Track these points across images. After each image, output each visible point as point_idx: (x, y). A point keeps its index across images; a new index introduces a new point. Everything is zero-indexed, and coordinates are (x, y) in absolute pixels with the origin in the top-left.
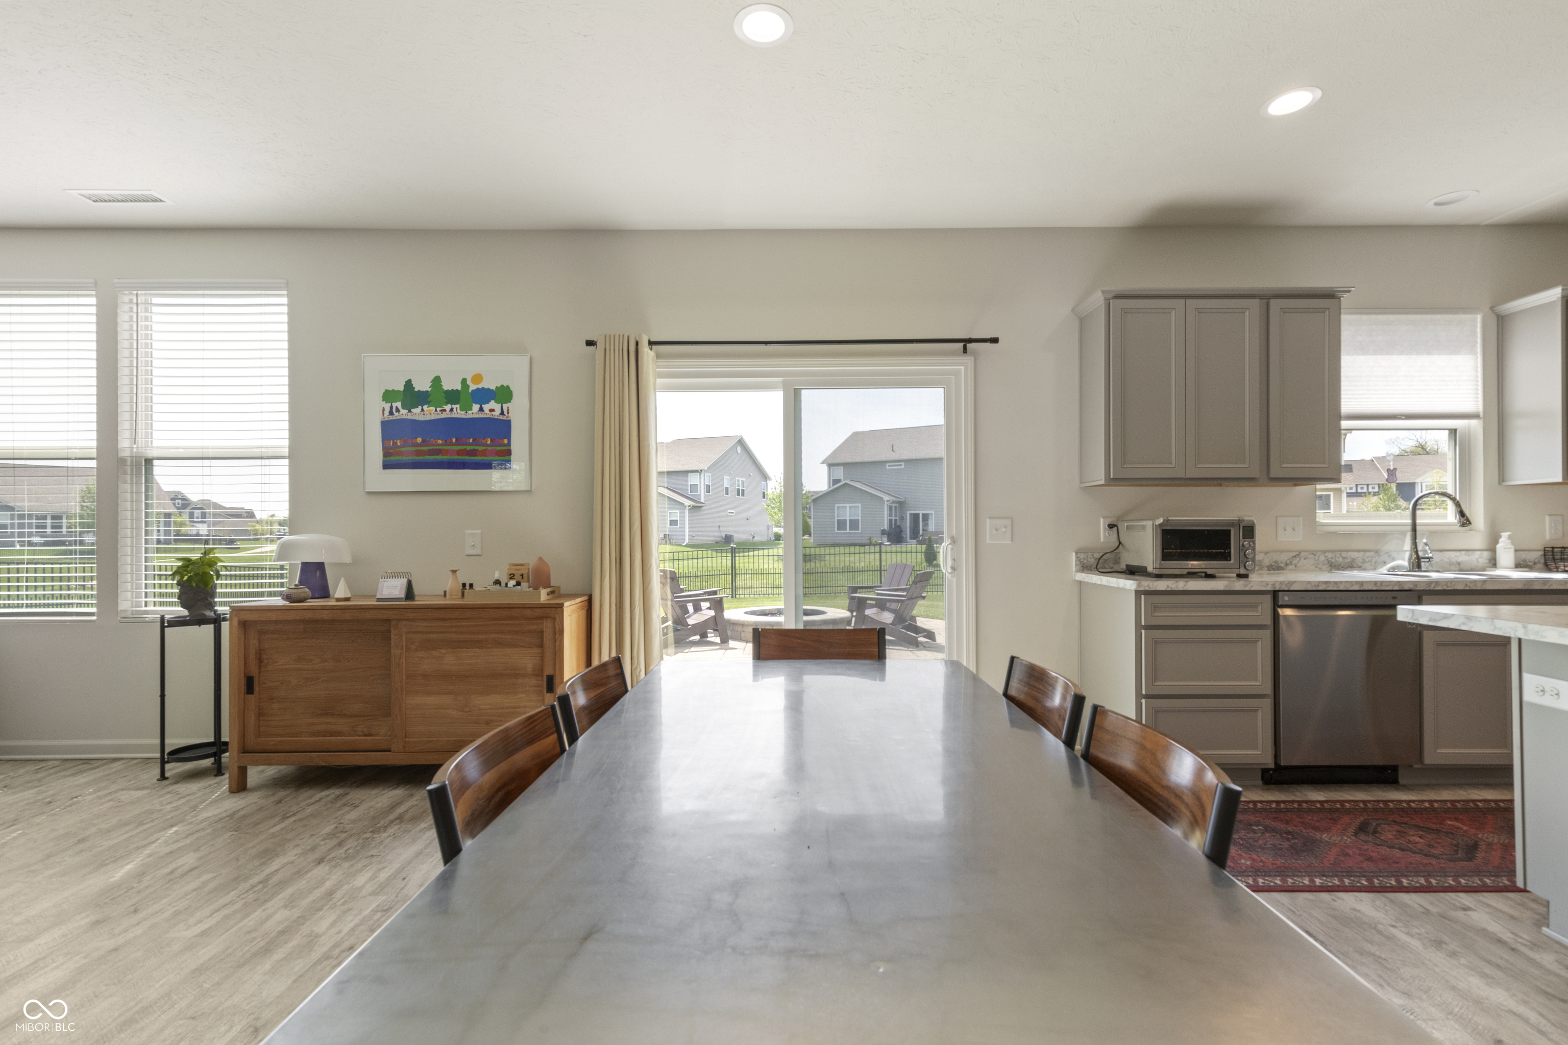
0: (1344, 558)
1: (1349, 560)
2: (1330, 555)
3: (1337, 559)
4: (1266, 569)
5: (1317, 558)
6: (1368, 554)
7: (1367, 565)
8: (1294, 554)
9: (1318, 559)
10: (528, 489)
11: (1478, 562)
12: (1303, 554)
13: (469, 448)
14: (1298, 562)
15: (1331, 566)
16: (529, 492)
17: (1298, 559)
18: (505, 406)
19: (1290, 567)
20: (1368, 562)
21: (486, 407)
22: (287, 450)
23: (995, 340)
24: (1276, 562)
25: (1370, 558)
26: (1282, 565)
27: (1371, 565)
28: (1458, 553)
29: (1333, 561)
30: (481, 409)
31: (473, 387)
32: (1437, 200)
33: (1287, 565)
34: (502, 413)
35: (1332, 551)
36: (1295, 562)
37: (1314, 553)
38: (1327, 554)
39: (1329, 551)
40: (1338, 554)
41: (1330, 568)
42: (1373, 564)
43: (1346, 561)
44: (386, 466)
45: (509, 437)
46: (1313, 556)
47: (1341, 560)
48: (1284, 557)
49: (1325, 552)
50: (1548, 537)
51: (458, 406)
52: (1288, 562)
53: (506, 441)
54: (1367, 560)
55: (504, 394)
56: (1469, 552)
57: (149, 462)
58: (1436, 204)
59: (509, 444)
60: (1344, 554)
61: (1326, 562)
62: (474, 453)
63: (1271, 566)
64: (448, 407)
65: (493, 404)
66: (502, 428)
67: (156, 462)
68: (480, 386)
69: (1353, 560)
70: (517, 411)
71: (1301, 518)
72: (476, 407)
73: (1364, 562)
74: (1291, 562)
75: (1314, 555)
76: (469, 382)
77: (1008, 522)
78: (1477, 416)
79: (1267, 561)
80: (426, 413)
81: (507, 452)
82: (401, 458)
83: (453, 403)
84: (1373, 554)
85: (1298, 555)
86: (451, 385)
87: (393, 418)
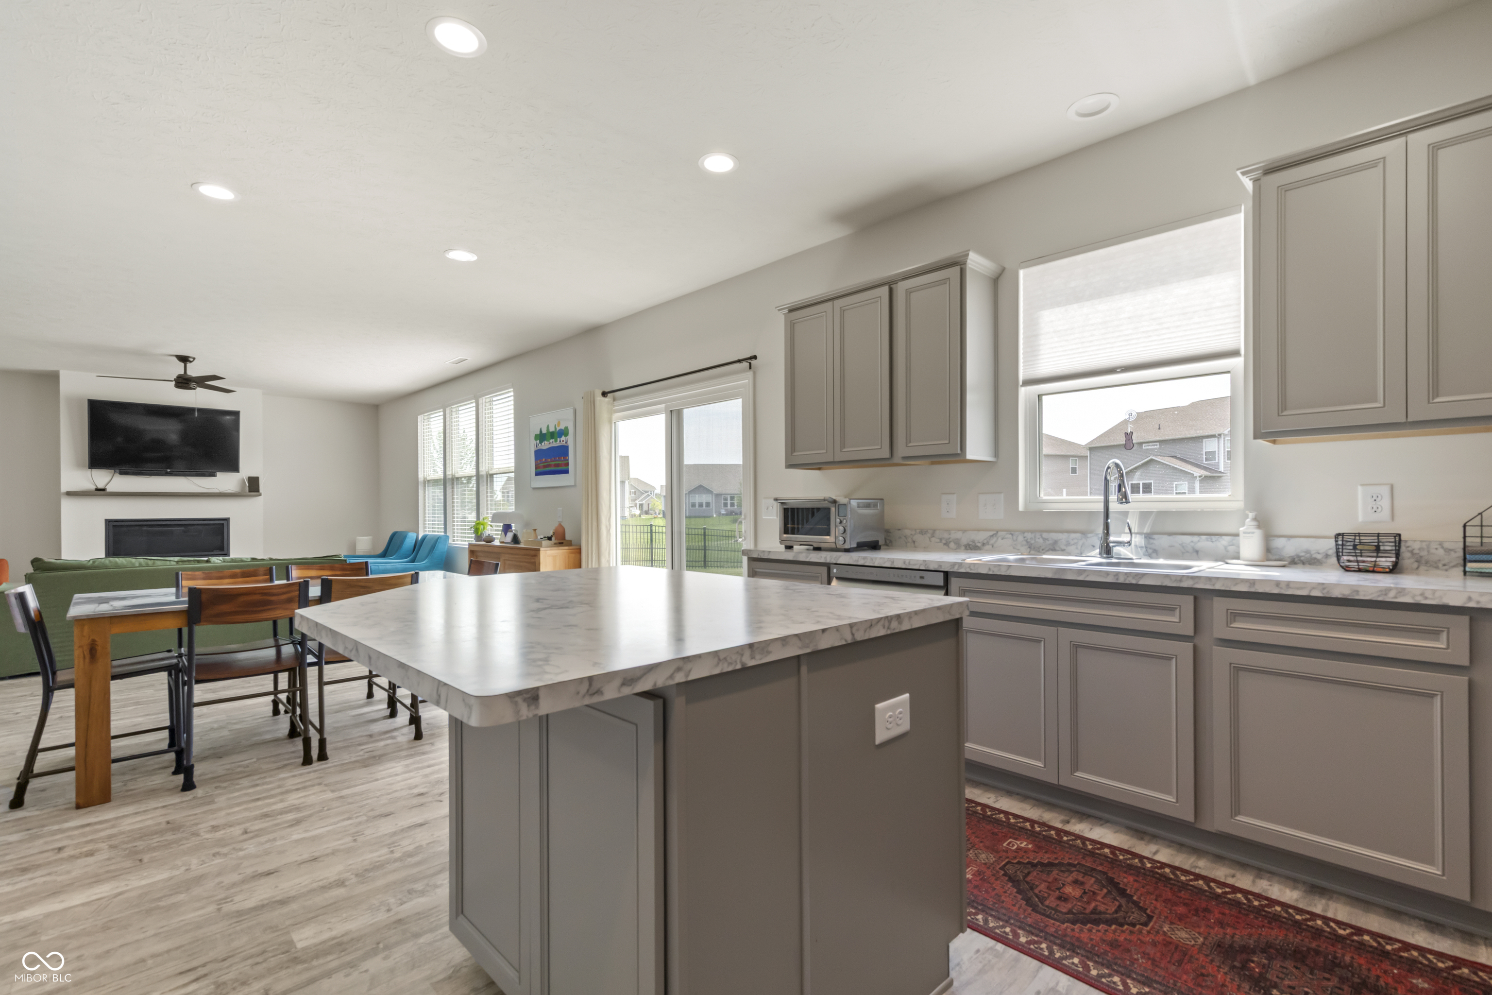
0: (1045, 539)
1: (1051, 542)
2: (1029, 536)
3: (1037, 540)
4: (963, 548)
5: (1015, 538)
6: (1073, 535)
7: (1071, 548)
8: (992, 533)
9: (1016, 540)
10: (573, 484)
11: (1227, 551)
12: (1000, 533)
13: (557, 462)
14: (996, 542)
15: (1030, 547)
16: (575, 486)
17: (994, 539)
18: (567, 438)
19: (987, 547)
20: (1074, 544)
21: (562, 439)
22: (513, 468)
23: (757, 357)
24: (973, 541)
25: (1076, 541)
26: (979, 545)
27: (1077, 548)
28: (1196, 538)
29: (1033, 542)
30: (560, 441)
31: (558, 429)
33: (984, 544)
34: (566, 442)
35: (1032, 532)
36: (992, 541)
37: (1011, 532)
38: (1026, 534)
39: (1028, 531)
40: (1038, 535)
41: (1029, 550)
42: (1079, 547)
43: (1048, 542)
44: (537, 474)
45: (568, 455)
46: (1010, 536)
47: (1041, 541)
48: (980, 537)
49: (1023, 532)
50: (1360, 519)
51: (553, 440)
52: (985, 542)
53: (567, 458)
54: (1072, 542)
55: (563, 433)
56: (1213, 537)
57: (492, 475)
59: (568, 460)
60: (1045, 535)
61: (1025, 543)
62: (559, 465)
63: (969, 545)
64: (551, 441)
65: (563, 438)
66: (563, 451)
67: (495, 476)
68: (560, 428)
69: (1056, 542)
70: (570, 440)
71: (1002, 495)
72: (559, 439)
73: (1068, 544)
75: (1012, 535)
76: (557, 426)
78: (1235, 353)
79: (964, 541)
80: (545, 445)
81: (567, 464)
82: (540, 470)
83: (552, 439)
84: (1078, 535)
85: (995, 534)
86: (552, 429)
87: (537, 449)
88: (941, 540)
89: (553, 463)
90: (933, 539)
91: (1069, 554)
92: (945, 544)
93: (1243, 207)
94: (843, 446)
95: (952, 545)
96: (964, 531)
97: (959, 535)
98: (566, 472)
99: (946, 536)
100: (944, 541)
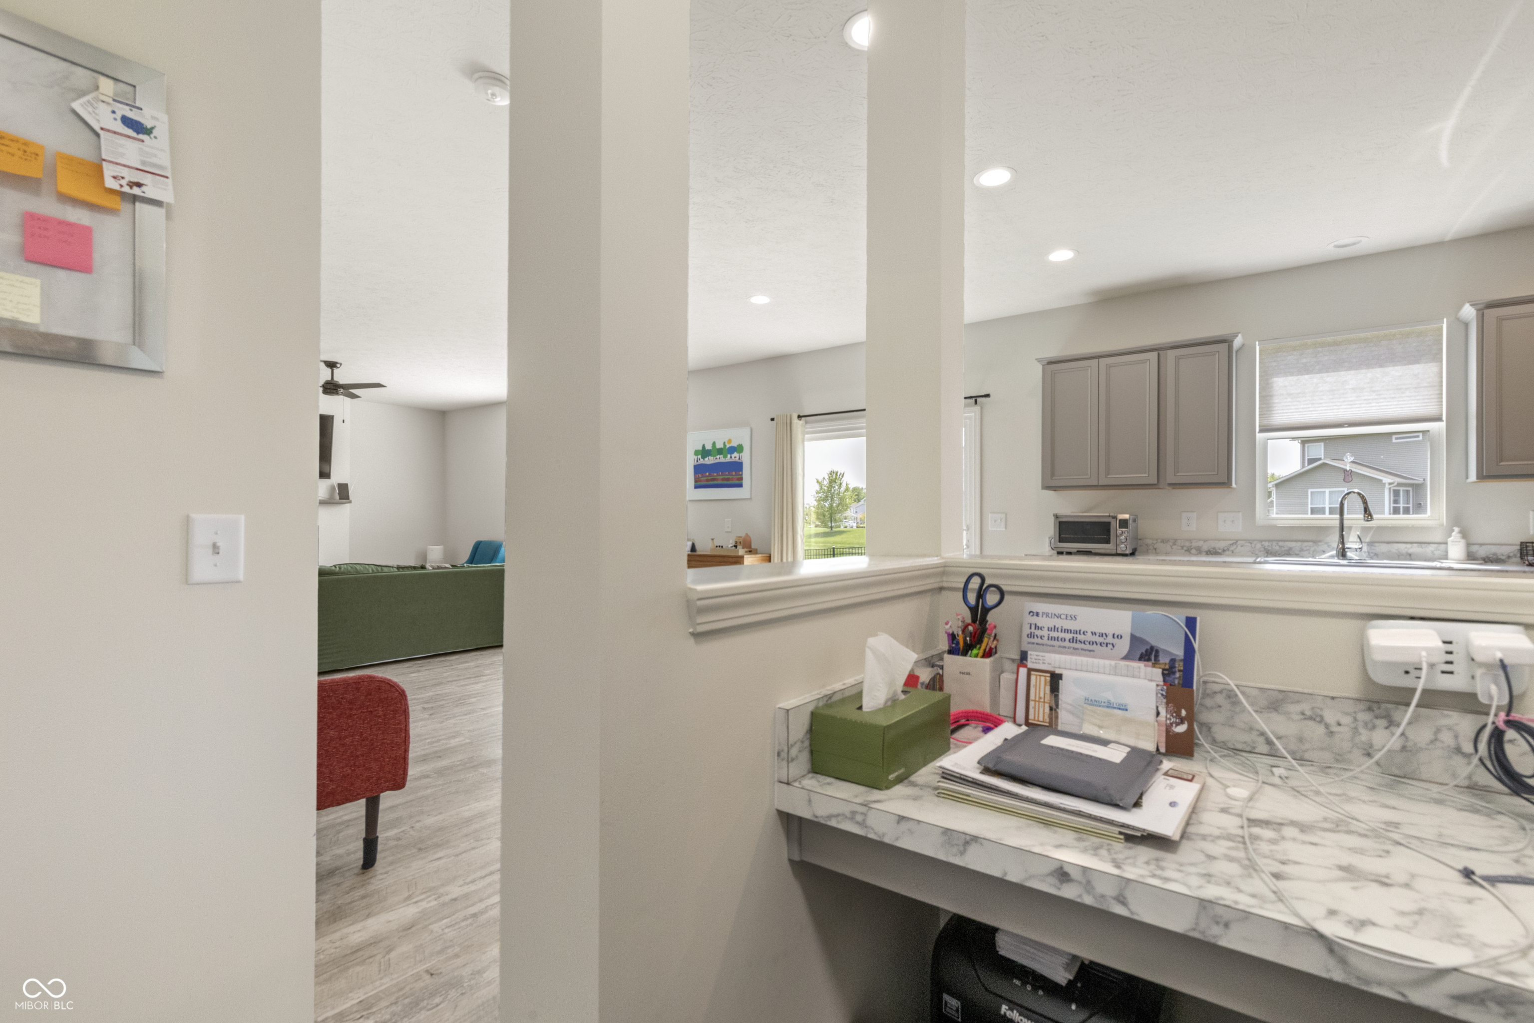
0: (1280, 547)
1: (1286, 548)
2: (1266, 544)
3: (1274, 547)
4: (1205, 553)
5: (1253, 546)
6: (1306, 544)
7: (1305, 553)
8: (1232, 542)
9: (1255, 547)
10: (749, 497)
11: (1434, 555)
12: (1240, 542)
13: (726, 477)
14: (1235, 549)
15: (1267, 553)
16: (750, 499)
17: (1235, 546)
18: (741, 454)
19: (1227, 553)
20: (1307, 550)
21: (733, 456)
23: (988, 396)
24: (1214, 548)
25: (1308, 548)
26: (1220, 551)
27: (1309, 553)
28: (1409, 546)
29: (1270, 548)
30: (731, 457)
31: (728, 446)
32: (1336, 243)
33: (1224, 551)
34: (739, 459)
35: (1269, 541)
36: (1232, 548)
37: (1250, 542)
38: (1263, 543)
39: (1265, 541)
40: (1274, 544)
41: (1266, 554)
42: (1311, 552)
43: (1283, 549)
44: (696, 487)
45: (742, 471)
46: (1250, 544)
47: (1277, 548)
48: (1221, 545)
49: (1261, 541)
50: (1531, 533)
51: (722, 456)
52: (1225, 548)
53: (741, 473)
54: (1305, 549)
55: (739, 449)
56: (1423, 545)
58: (1336, 247)
59: (742, 475)
60: (1281, 544)
61: (1262, 549)
62: (728, 479)
63: (1209, 551)
64: (718, 457)
65: (736, 454)
66: (737, 466)
68: (731, 445)
69: (1290, 549)
70: (745, 457)
71: (1241, 514)
72: (729, 456)
73: (1302, 550)
74: (1228, 549)
75: (1251, 543)
76: (726, 444)
77: (1003, 516)
78: (1438, 419)
79: (1205, 547)
80: (710, 460)
81: (741, 479)
82: (699, 483)
83: (720, 455)
84: (1311, 543)
85: (1236, 543)
86: (719, 445)
87: (697, 463)
88: (1182, 547)
89: (722, 477)
90: (1174, 547)
91: (1302, 557)
92: (1186, 551)
93: (1445, 320)
94: (1108, 473)
95: (1193, 551)
96: (1205, 541)
97: (1200, 543)
98: (741, 486)
99: (1187, 544)
100: (1185, 548)
